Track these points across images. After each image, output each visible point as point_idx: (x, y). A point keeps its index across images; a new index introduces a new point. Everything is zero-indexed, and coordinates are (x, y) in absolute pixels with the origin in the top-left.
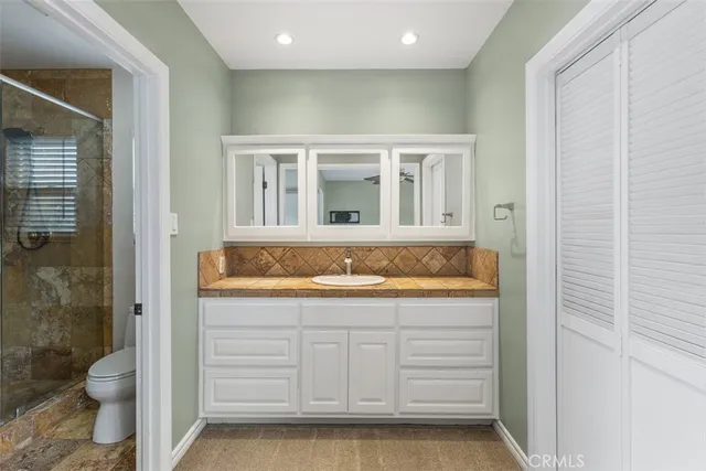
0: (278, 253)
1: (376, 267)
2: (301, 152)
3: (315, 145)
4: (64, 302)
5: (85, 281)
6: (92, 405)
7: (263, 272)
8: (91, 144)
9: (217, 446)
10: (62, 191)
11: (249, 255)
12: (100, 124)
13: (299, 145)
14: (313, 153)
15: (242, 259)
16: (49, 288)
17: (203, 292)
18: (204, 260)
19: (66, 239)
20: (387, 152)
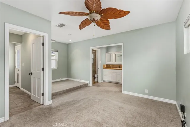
0: (112, 65)
3: (115, 53)
5: (94, 68)
6: (95, 78)
7: (110, 67)
9: (104, 82)
13: (113, 53)
15: (108, 66)
17: (103, 68)
18: (104, 65)
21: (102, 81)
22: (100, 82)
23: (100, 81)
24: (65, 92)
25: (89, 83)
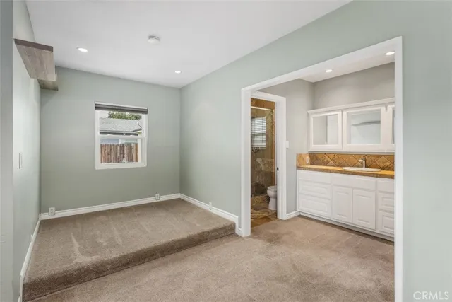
0: (332, 156)
1: (382, 165)
2: (340, 113)
3: (346, 109)
4: (263, 169)
5: (268, 163)
6: (269, 198)
7: (326, 164)
8: (270, 119)
9: (301, 219)
10: (262, 134)
11: (320, 157)
12: (272, 112)
13: (338, 110)
14: (345, 113)
15: (317, 158)
16: (259, 165)
17: (298, 167)
18: (300, 157)
19: (263, 150)
20: (385, 108)
21: (293, 214)
22: (285, 218)
23: (283, 214)
24: (128, 263)
25: (237, 225)
